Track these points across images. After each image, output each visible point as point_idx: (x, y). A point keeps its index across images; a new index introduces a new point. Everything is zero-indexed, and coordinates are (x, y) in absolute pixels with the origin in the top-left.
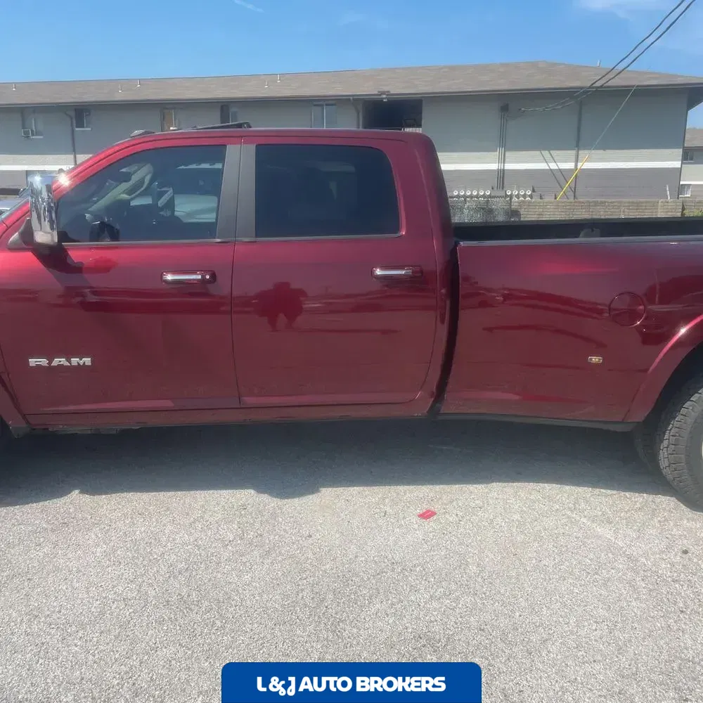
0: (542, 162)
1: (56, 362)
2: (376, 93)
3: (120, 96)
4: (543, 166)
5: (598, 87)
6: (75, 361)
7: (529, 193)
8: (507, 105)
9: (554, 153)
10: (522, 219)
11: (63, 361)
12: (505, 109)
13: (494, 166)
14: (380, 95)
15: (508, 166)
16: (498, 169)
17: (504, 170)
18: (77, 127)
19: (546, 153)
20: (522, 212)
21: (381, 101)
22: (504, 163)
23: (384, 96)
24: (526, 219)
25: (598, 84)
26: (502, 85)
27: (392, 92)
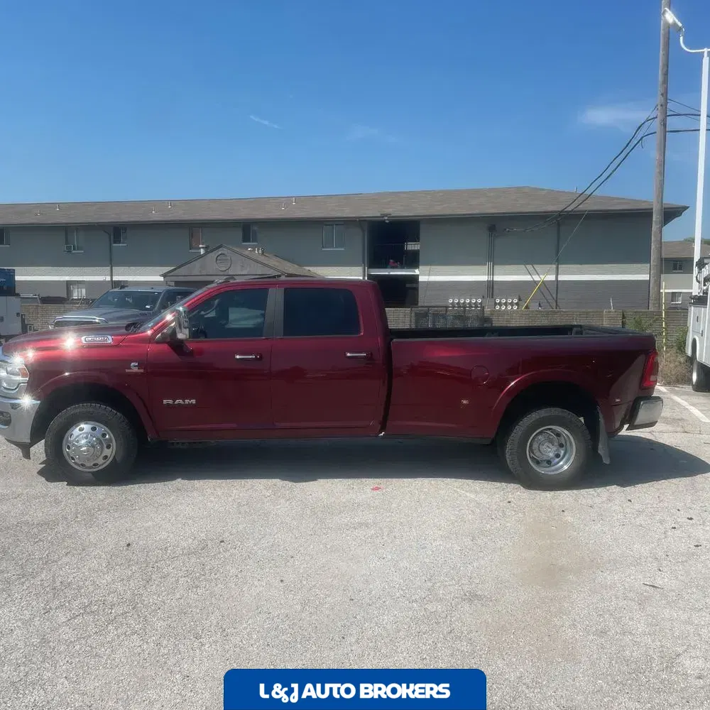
0: (526, 274)
1: (177, 402)
2: (379, 215)
3: (155, 216)
4: (528, 278)
5: (570, 211)
6: (187, 401)
7: (516, 301)
8: (494, 226)
9: (538, 267)
10: (494, 325)
11: (181, 401)
12: (492, 229)
13: (484, 278)
14: (383, 217)
15: (497, 278)
16: (488, 281)
17: (493, 281)
18: (115, 243)
19: (529, 267)
20: (494, 319)
21: (384, 221)
22: (493, 275)
23: (386, 218)
24: (497, 325)
25: (569, 209)
26: (490, 209)
27: (393, 215)
